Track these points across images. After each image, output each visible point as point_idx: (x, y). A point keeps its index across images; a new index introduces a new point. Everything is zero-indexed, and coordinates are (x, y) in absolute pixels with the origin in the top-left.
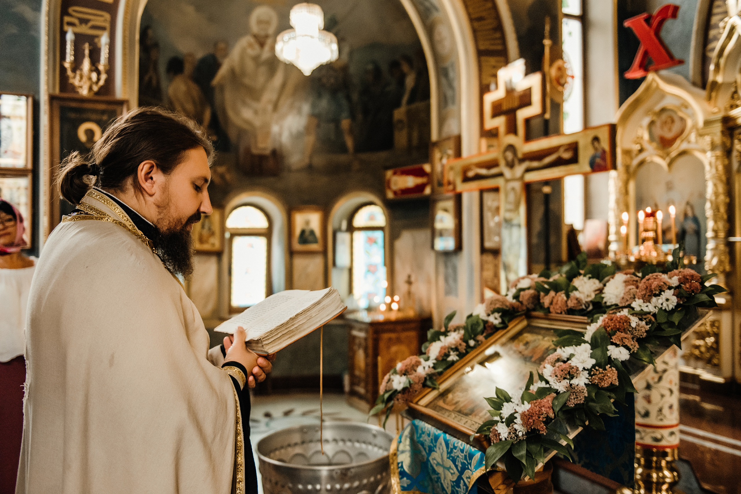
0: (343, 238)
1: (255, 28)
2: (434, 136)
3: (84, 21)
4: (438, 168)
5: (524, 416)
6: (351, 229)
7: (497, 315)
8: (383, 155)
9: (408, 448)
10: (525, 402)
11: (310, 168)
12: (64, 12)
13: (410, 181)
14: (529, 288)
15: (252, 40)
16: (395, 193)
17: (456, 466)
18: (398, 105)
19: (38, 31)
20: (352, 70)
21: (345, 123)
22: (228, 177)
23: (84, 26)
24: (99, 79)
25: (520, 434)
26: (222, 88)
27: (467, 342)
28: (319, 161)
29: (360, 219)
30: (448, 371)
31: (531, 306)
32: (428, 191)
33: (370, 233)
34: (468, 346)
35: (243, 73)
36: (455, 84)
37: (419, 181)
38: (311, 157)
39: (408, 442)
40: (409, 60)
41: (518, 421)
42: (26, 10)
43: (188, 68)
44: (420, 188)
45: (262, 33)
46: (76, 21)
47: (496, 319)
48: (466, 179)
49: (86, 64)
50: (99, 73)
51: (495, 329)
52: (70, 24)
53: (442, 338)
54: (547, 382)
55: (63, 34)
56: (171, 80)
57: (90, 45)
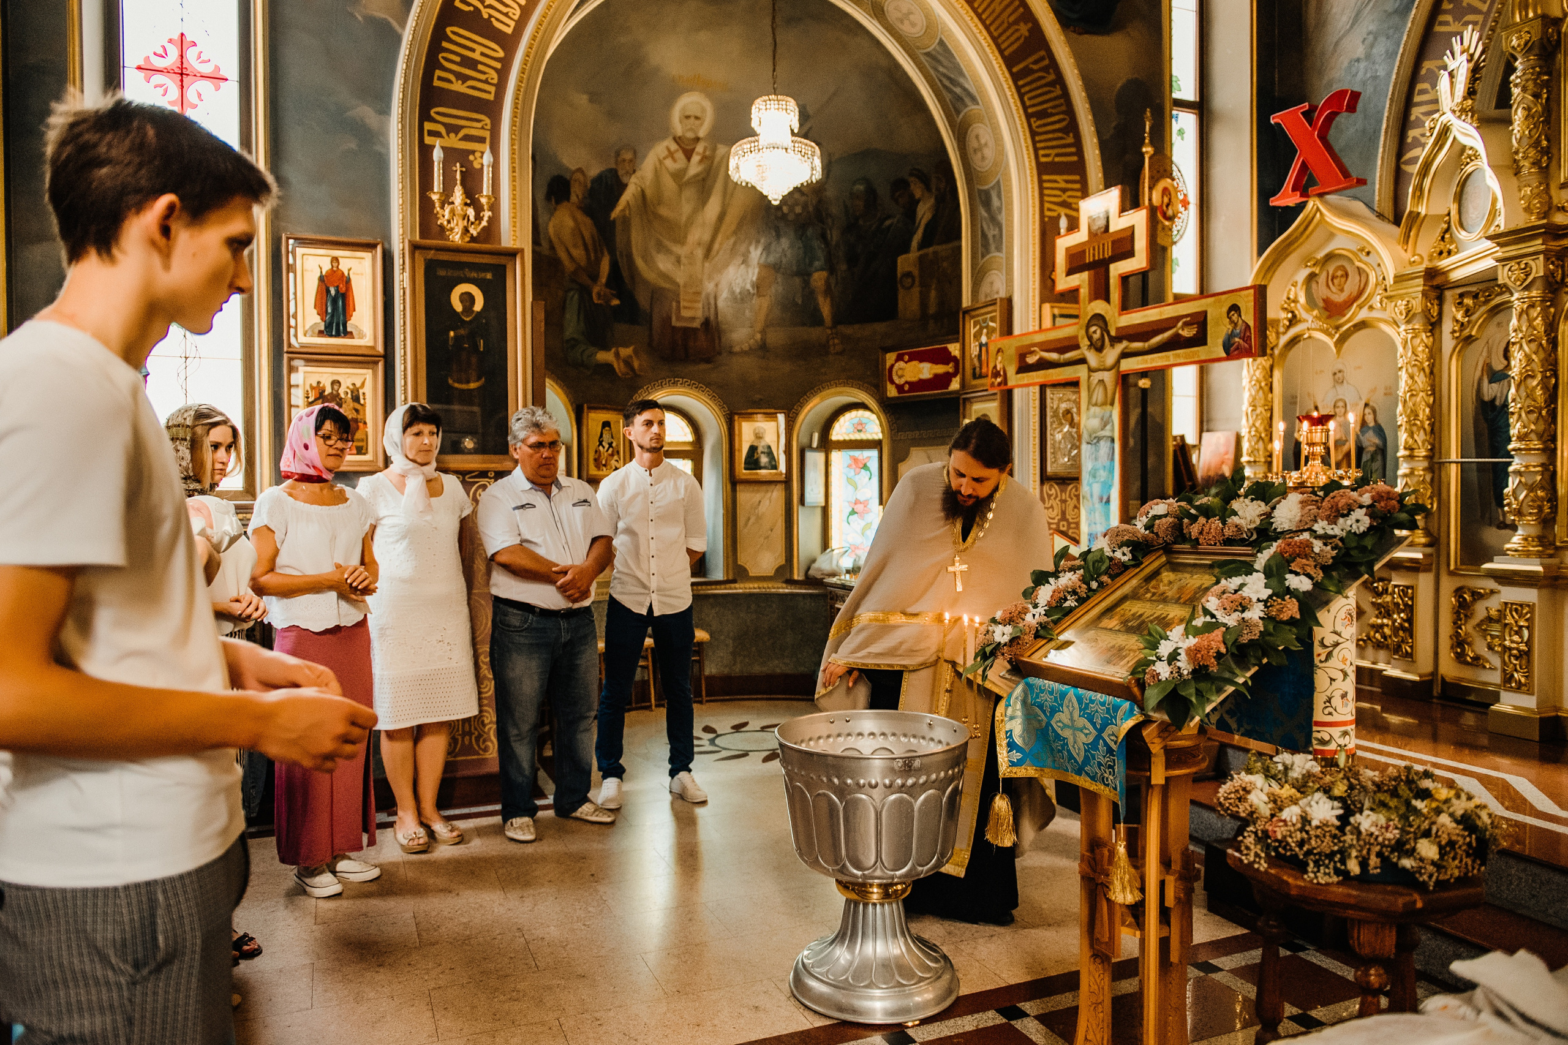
0: (815, 459)
1: (678, 129)
2: (966, 302)
3: (453, 129)
4: (974, 350)
5: (1189, 651)
6: (826, 445)
7: (1125, 549)
8: (880, 327)
9: (1019, 713)
10: (1190, 637)
11: (763, 348)
12: (425, 116)
13: (926, 370)
14: (1166, 516)
15: (674, 146)
16: (900, 388)
17: (1094, 724)
18: (906, 250)
19: (386, 145)
20: (830, 193)
21: (819, 278)
22: (636, 364)
23: (452, 135)
24: (479, 218)
25: (1185, 672)
26: (626, 221)
27: (1088, 584)
28: (777, 337)
29: (842, 430)
30: (1067, 618)
31: (1169, 539)
32: (955, 385)
33: (857, 453)
34: (1090, 589)
35: (660, 201)
36: (1002, 218)
37: (941, 369)
38: (763, 332)
39: (1019, 706)
40: (925, 180)
41: (1183, 657)
42: (365, 112)
43: (577, 193)
44: (942, 380)
45: (690, 135)
46: (443, 131)
47: (1124, 554)
48: (1024, 368)
49: (458, 196)
50: (479, 208)
51: (1124, 567)
52: (432, 133)
53: (1052, 580)
54: (1213, 616)
55: (426, 152)
56: (552, 213)
57: (462, 166)
